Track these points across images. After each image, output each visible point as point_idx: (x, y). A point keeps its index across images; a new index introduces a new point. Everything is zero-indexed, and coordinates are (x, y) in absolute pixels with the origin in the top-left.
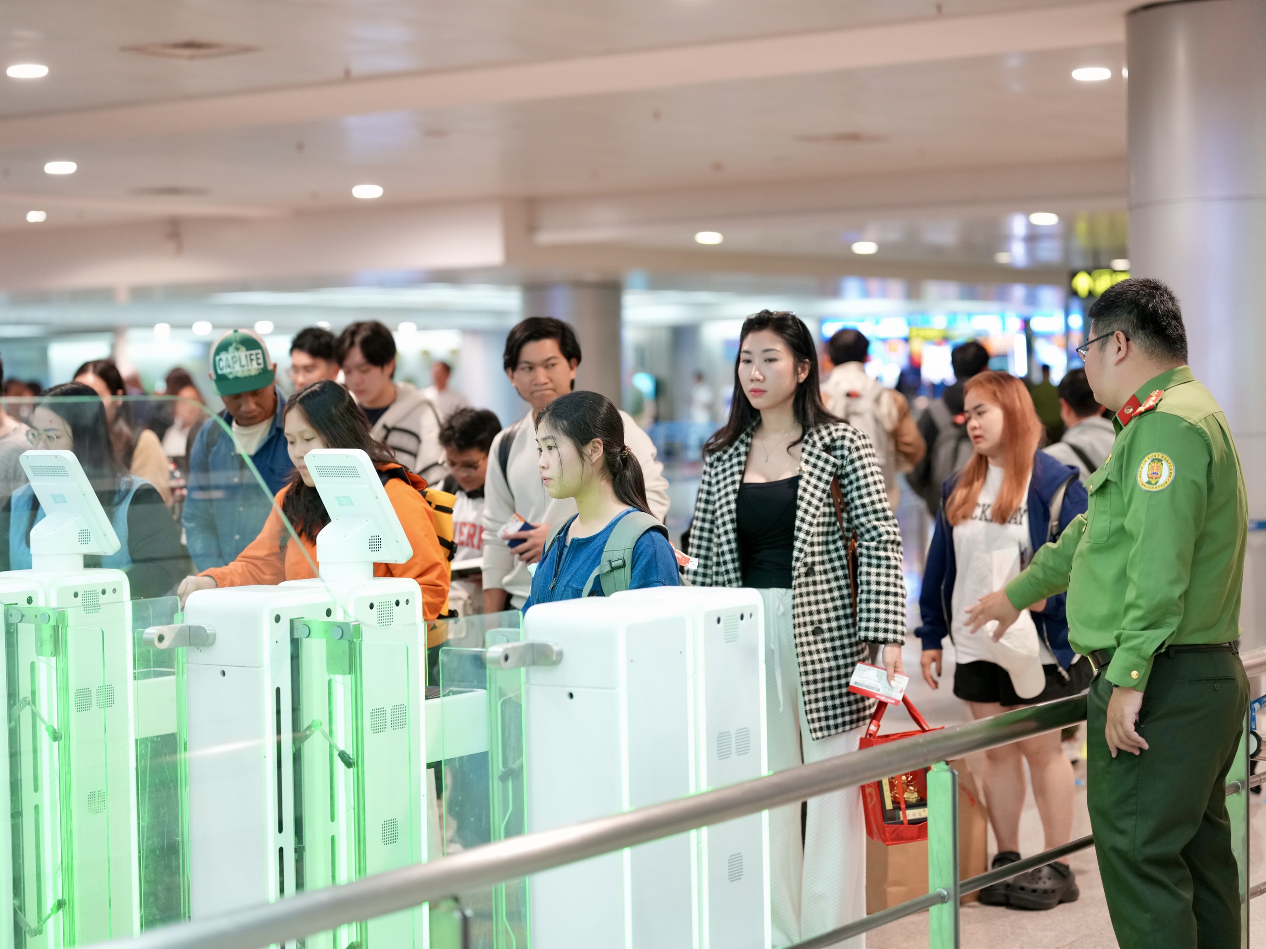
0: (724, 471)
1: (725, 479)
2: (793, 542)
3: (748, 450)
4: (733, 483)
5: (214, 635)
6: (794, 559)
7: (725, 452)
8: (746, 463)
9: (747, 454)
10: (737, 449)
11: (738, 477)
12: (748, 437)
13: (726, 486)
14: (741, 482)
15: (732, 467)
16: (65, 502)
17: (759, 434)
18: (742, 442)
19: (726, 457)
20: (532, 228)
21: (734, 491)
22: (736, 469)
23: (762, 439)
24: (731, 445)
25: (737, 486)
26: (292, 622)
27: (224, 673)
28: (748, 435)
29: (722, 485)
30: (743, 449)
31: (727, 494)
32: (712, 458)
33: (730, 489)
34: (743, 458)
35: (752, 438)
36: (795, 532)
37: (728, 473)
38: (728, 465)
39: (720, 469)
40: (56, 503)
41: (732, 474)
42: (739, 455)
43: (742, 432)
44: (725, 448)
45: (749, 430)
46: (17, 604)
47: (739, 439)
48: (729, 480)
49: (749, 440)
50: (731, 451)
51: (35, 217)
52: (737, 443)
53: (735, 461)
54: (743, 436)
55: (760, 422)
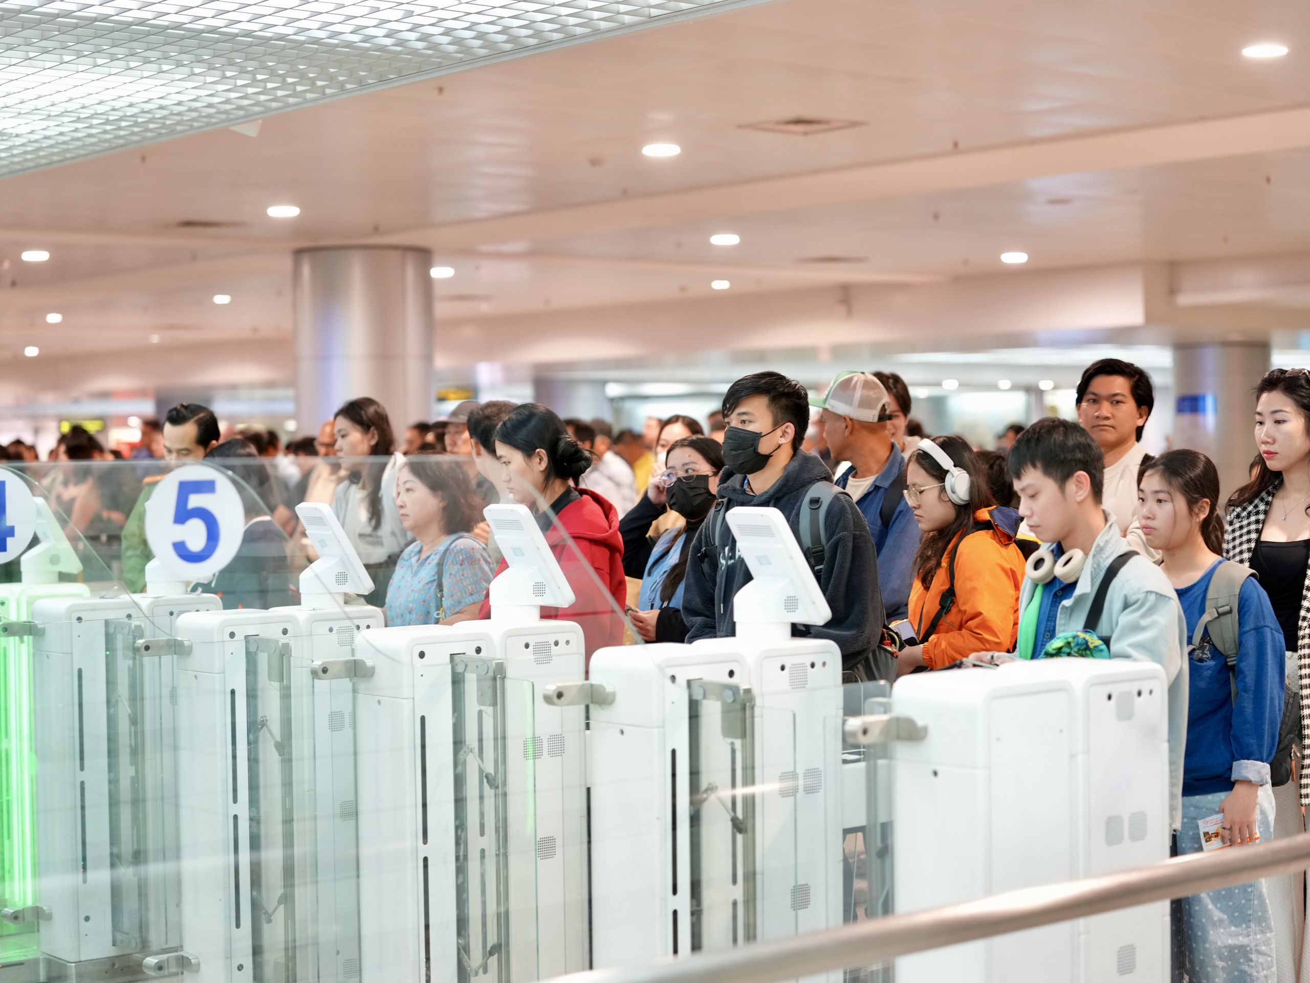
0: (1241, 528)
1: (1241, 536)
2: (1301, 601)
3: (1267, 509)
4: (1249, 541)
5: (614, 695)
6: (1301, 618)
7: (1244, 509)
8: (1264, 522)
9: (1266, 513)
10: (1256, 506)
11: (1254, 536)
12: (1269, 496)
13: (1241, 544)
14: (1258, 541)
15: (1249, 524)
16: (523, 555)
17: (1280, 494)
18: (1262, 500)
19: (1244, 514)
20: (1173, 291)
21: (1249, 550)
22: (1253, 527)
23: (1283, 498)
24: (1251, 503)
25: (1253, 545)
26: (689, 683)
27: (622, 732)
28: (1269, 494)
29: (1237, 542)
30: (1262, 507)
31: (1241, 552)
32: (1232, 516)
33: (1245, 547)
34: (1261, 517)
35: (1273, 496)
36: (1304, 591)
37: (1245, 530)
38: (1245, 522)
39: (1237, 525)
40: (516, 555)
41: (1249, 532)
42: (1257, 513)
43: (1264, 490)
44: (1245, 505)
45: (1270, 488)
46: (464, 654)
47: (1260, 497)
48: (1245, 538)
49: (1270, 499)
50: (1250, 508)
51: (720, 285)
52: (1256, 501)
53: (1253, 518)
54: (1264, 494)
55: (1282, 482)
